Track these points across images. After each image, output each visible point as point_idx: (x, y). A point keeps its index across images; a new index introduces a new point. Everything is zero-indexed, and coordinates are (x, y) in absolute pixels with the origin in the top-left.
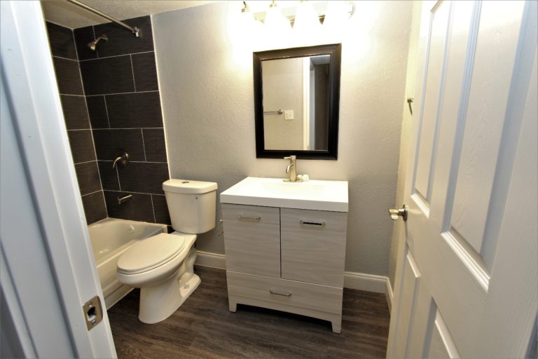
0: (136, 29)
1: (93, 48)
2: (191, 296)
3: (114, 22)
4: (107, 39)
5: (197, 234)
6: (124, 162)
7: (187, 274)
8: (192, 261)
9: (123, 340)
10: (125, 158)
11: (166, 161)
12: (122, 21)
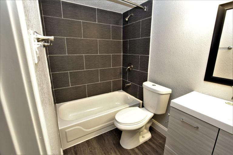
0: (145, 7)
1: (127, 20)
2: (144, 143)
3: (137, 6)
4: (133, 15)
5: (154, 114)
6: (131, 69)
7: (145, 131)
8: (149, 125)
9: (111, 149)
10: (131, 67)
11: (147, 72)
12: (140, 5)
